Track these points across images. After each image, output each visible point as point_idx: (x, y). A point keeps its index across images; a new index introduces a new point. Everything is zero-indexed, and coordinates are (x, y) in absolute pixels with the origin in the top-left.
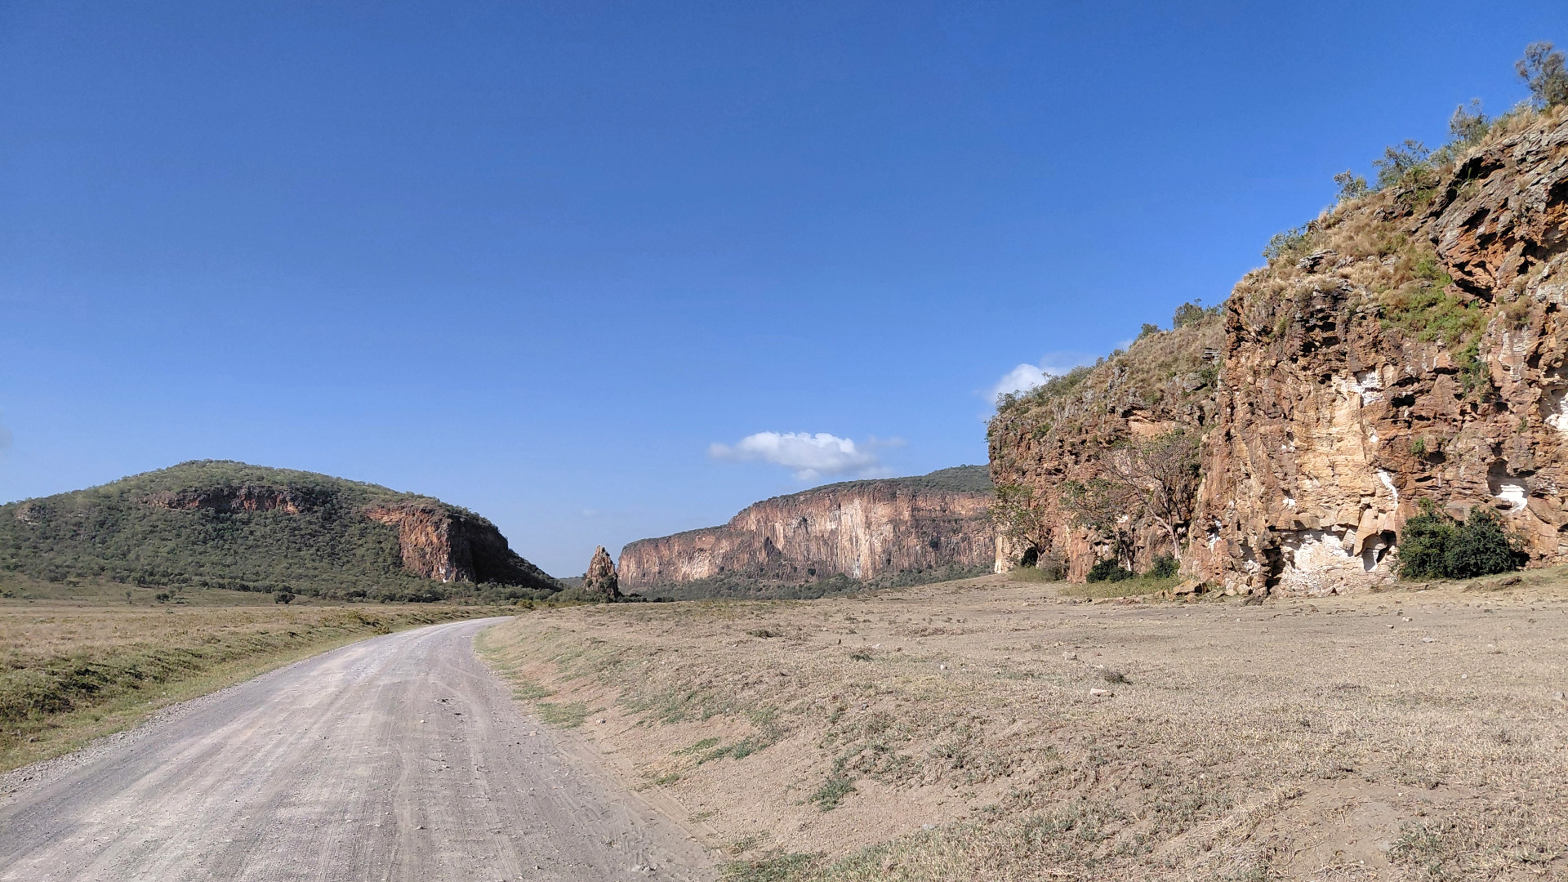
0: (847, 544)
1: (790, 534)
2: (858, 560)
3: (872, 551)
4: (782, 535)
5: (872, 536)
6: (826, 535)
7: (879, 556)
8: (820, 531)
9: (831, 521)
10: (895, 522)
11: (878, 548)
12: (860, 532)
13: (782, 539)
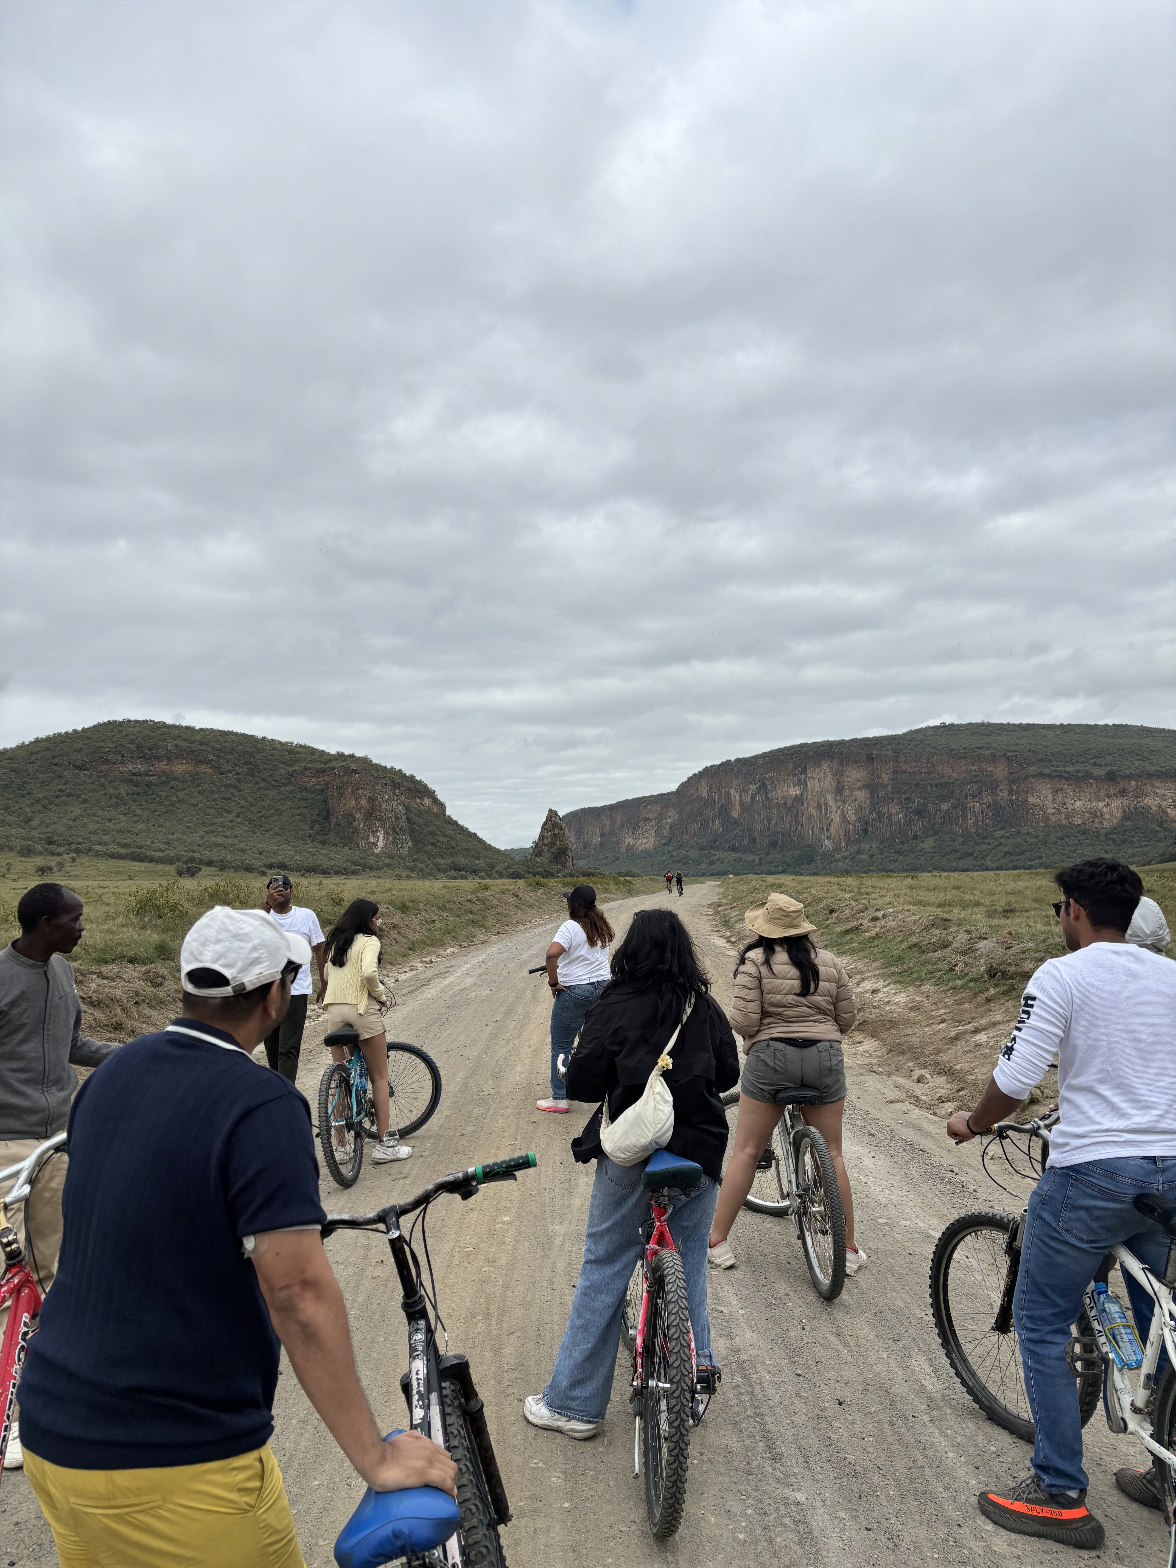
0: (814, 812)
1: (747, 801)
2: (828, 830)
3: (845, 820)
4: (737, 803)
5: (845, 803)
6: (789, 802)
7: (854, 826)
8: (783, 797)
9: (794, 787)
10: (872, 787)
11: (852, 817)
12: (830, 799)
13: (738, 807)
